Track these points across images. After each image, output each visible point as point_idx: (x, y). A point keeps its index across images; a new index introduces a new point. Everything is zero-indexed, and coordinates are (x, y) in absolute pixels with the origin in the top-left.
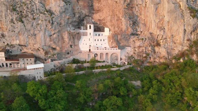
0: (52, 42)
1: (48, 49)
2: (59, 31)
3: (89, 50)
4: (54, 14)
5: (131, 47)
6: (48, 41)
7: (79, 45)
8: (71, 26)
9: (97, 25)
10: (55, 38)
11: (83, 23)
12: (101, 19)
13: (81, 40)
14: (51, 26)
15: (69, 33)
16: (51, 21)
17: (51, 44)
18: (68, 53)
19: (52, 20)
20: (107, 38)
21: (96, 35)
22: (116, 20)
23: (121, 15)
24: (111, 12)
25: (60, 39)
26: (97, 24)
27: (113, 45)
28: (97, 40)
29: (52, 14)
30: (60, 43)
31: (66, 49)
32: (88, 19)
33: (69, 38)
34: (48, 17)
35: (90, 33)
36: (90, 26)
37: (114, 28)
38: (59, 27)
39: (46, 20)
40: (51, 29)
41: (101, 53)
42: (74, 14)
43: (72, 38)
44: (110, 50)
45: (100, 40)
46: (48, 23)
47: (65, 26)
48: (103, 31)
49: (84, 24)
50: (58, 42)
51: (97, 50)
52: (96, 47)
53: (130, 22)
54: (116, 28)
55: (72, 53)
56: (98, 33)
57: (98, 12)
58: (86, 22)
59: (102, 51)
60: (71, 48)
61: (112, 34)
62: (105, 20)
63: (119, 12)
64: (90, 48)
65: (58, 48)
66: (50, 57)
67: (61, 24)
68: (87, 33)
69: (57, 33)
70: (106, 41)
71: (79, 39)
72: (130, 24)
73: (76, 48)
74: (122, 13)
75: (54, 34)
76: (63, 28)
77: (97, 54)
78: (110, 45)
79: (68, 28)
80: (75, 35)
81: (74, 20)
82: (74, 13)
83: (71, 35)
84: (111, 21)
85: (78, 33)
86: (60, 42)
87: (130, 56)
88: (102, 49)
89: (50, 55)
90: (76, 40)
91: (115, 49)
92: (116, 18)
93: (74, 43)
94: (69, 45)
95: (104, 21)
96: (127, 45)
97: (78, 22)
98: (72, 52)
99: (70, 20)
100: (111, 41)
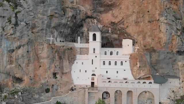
0: (13, 65)
1: (6, 80)
2: (30, 42)
3: (90, 84)
4: (21, 6)
5: (179, 78)
6: (5, 63)
7: (72, 72)
8: (56, 34)
9: (107, 35)
10: (20, 56)
11: (81, 31)
12: (116, 21)
13: (75, 62)
14: (12, 29)
15: (52, 47)
16: (13, 20)
17: (11, 68)
18: (47, 91)
19: (16, 17)
20: (127, 58)
21: (106, 54)
22: (146, 21)
23: (158, 12)
24: (137, 7)
25: (31, 59)
26: (108, 32)
27: (142, 74)
28: (107, 63)
29: (16, 6)
30: (31, 67)
31: (43, 81)
32: (91, 23)
33: (51, 56)
34: (7, 10)
35: (94, 49)
36: (94, 36)
37: (144, 38)
38: (30, 32)
39: (4, 17)
40: (13, 36)
41: (116, 92)
42: (64, 10)
43: (57, 57)
44: (137, 86)
45: (113, 63)
46: (8, 24)
47: (44, 31)
48: (120, 46)
49: (83, 33)
50: (28, 65)
51: (107, 85)
52: (106, 78)
53: (177, 25)
54: (147, 37)
55: (57, 90)
56: (108, 50)
57: (111, 10)
58: (86, 30)
59: (118, 86)
60: (54, 80)
61: (138, 49)
62: (125, 23)
63: (154, 5)
64: (93, 79)
65: (25, 78)
66: (6, 96)
67: (34, 26)
68: (87, 49)
69: (26, 47)
70: (127, 65)
71: (72, 60)
72: (177, 29)
73: (65, 79)
74: (161, 8)
75: (19, 47)
76: (39, 36)
77: (107, 93)
78: (135, 74)
79: (50, 37)
80: (64, 52)
81: (64, 21)
82: (64, 8)
83: (56, 52)
84: (137, 23)
85: (71, 48)
86: (31, 65)
87: (179, 98)
88: (119, 82)
89: (6, 94)
90: (66, 63)
91: (147, 81)
92: (147, 18)
93: (61, 68)
94: (50, 73)
95: (122, 26)
96: (171, 74)
97: (71, 28)
98: (55, 87)
99: (55, 21)
100: (138, 66)
